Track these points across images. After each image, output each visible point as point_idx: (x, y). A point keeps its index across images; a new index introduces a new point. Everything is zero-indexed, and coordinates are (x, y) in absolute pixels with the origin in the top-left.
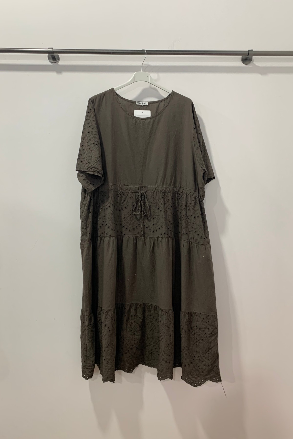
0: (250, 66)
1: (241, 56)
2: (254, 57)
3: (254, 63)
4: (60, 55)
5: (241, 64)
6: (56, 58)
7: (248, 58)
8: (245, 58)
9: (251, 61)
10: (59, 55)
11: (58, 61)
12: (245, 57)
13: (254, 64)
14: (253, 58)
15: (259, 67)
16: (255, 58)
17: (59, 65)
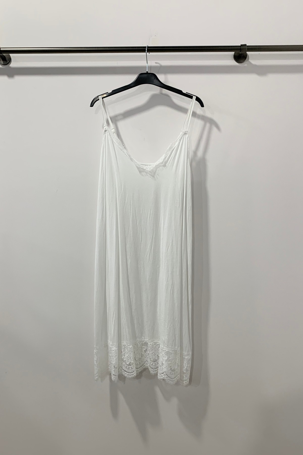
0: (245, 64)
1: (234, 52)
2: (248, 53)
3: (250, 60)
4: (12, 55)
5: (234, 63)
6: (7, 60)
7: (241, 54)
8: (238, 55)
9: (246, 58)
10: (10, 54)
11: (10, 63)
12: (238, 53)
13: (250, 62)
14: (249, 55)
15: (256, 66)
16: (252, 55)
17: (10, 67)
